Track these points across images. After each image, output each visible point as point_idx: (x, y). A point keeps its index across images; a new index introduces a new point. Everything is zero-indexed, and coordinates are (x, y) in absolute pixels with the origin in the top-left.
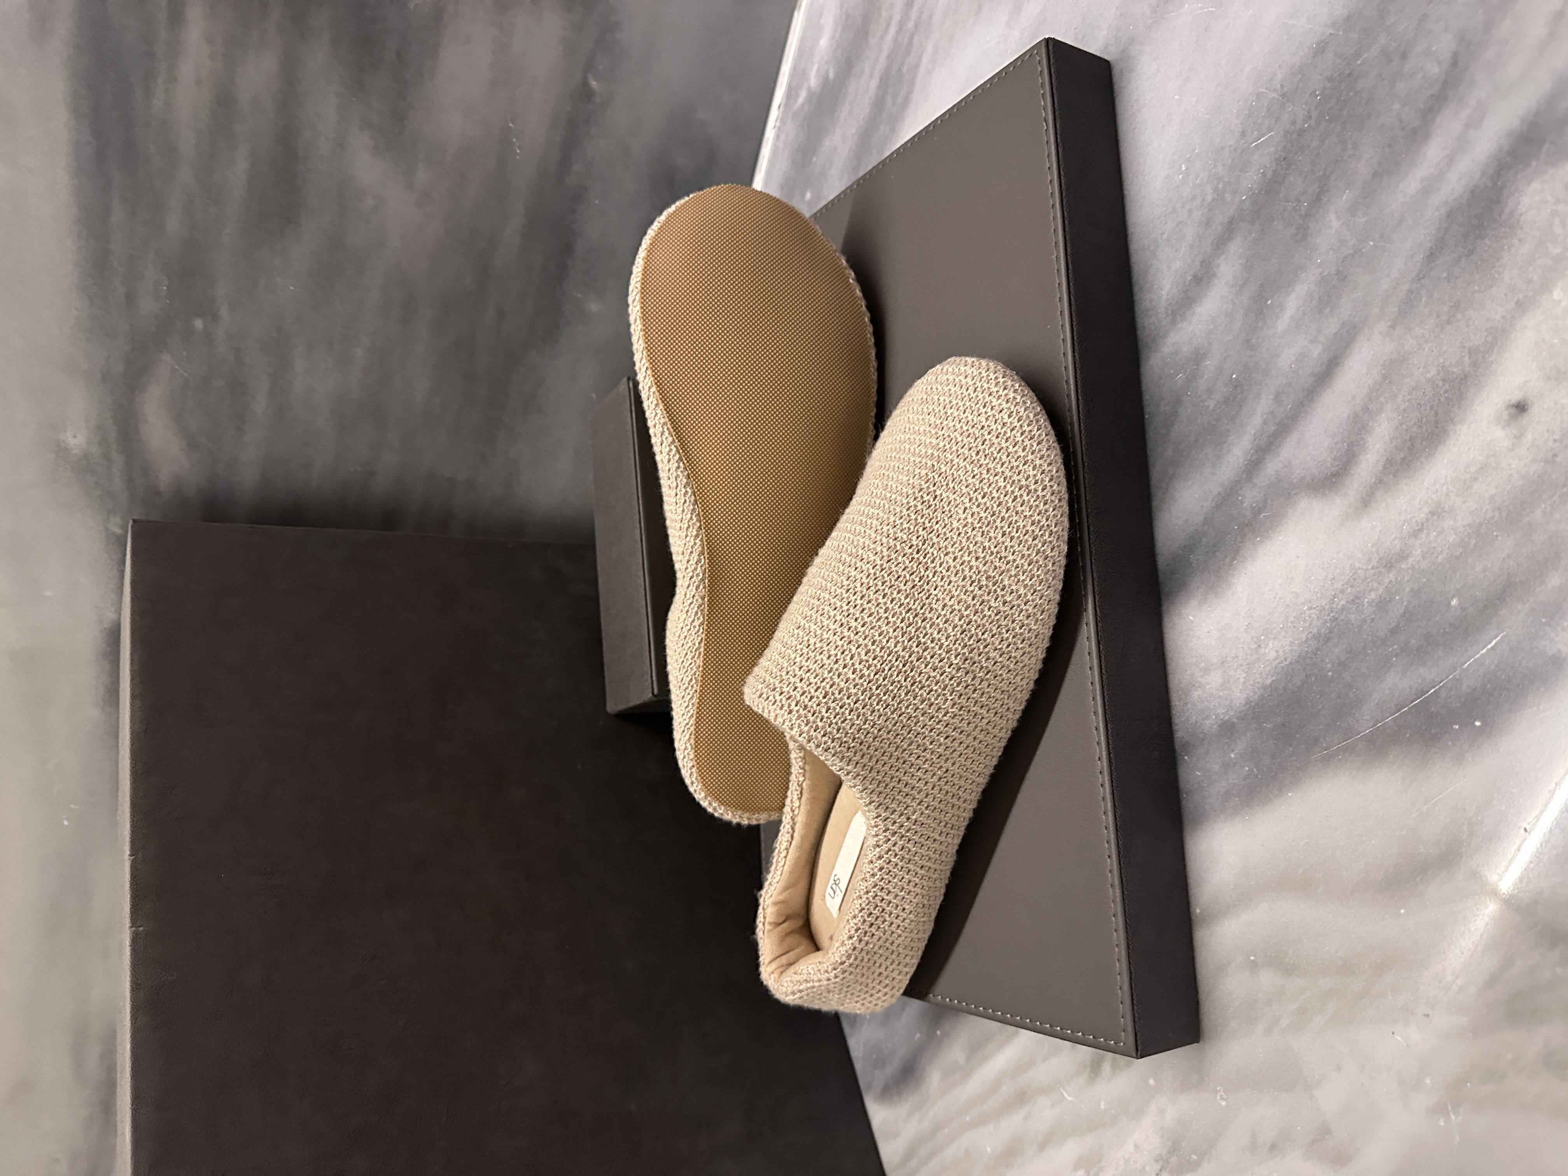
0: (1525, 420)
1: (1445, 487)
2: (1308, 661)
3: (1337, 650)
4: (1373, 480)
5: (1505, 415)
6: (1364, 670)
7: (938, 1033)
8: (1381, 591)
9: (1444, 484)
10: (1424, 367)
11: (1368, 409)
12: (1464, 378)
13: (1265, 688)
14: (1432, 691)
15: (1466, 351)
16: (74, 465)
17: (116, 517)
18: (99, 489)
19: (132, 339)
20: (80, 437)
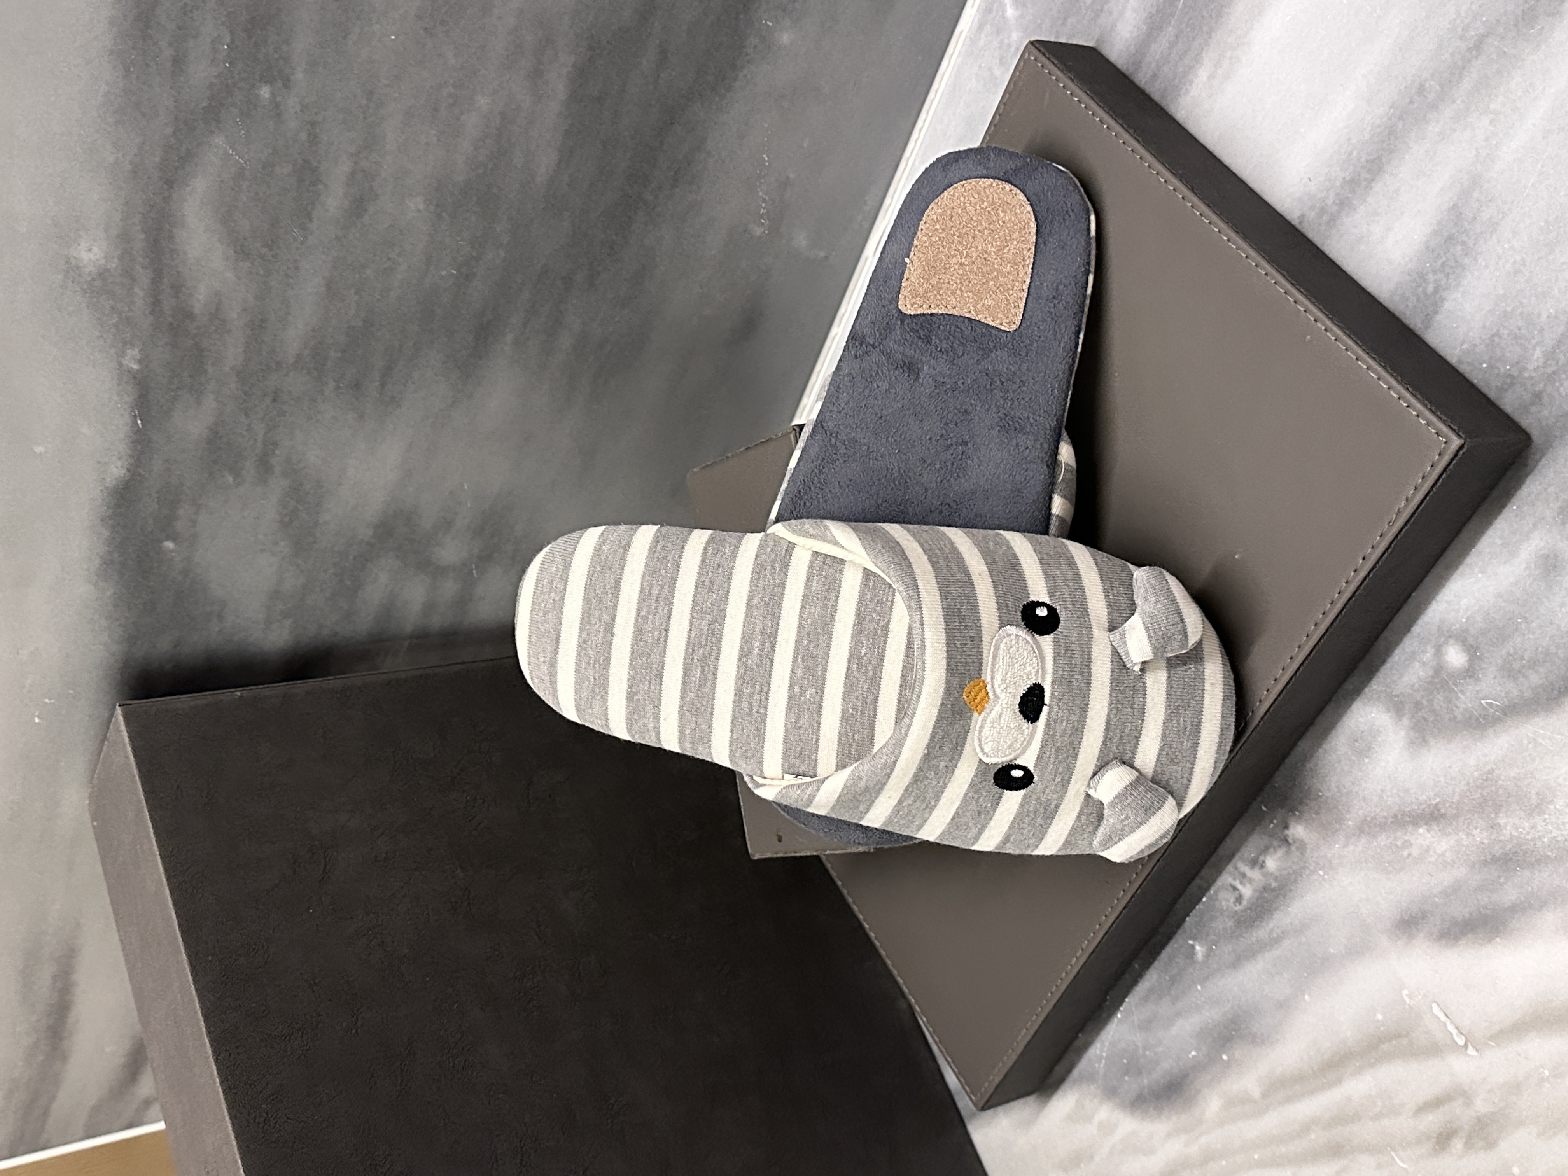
7: (1225, 1057)
16: (85, 287)
17: (134, 350)
18: (115, 316)
19: (176, 118)
20: (95, 249)
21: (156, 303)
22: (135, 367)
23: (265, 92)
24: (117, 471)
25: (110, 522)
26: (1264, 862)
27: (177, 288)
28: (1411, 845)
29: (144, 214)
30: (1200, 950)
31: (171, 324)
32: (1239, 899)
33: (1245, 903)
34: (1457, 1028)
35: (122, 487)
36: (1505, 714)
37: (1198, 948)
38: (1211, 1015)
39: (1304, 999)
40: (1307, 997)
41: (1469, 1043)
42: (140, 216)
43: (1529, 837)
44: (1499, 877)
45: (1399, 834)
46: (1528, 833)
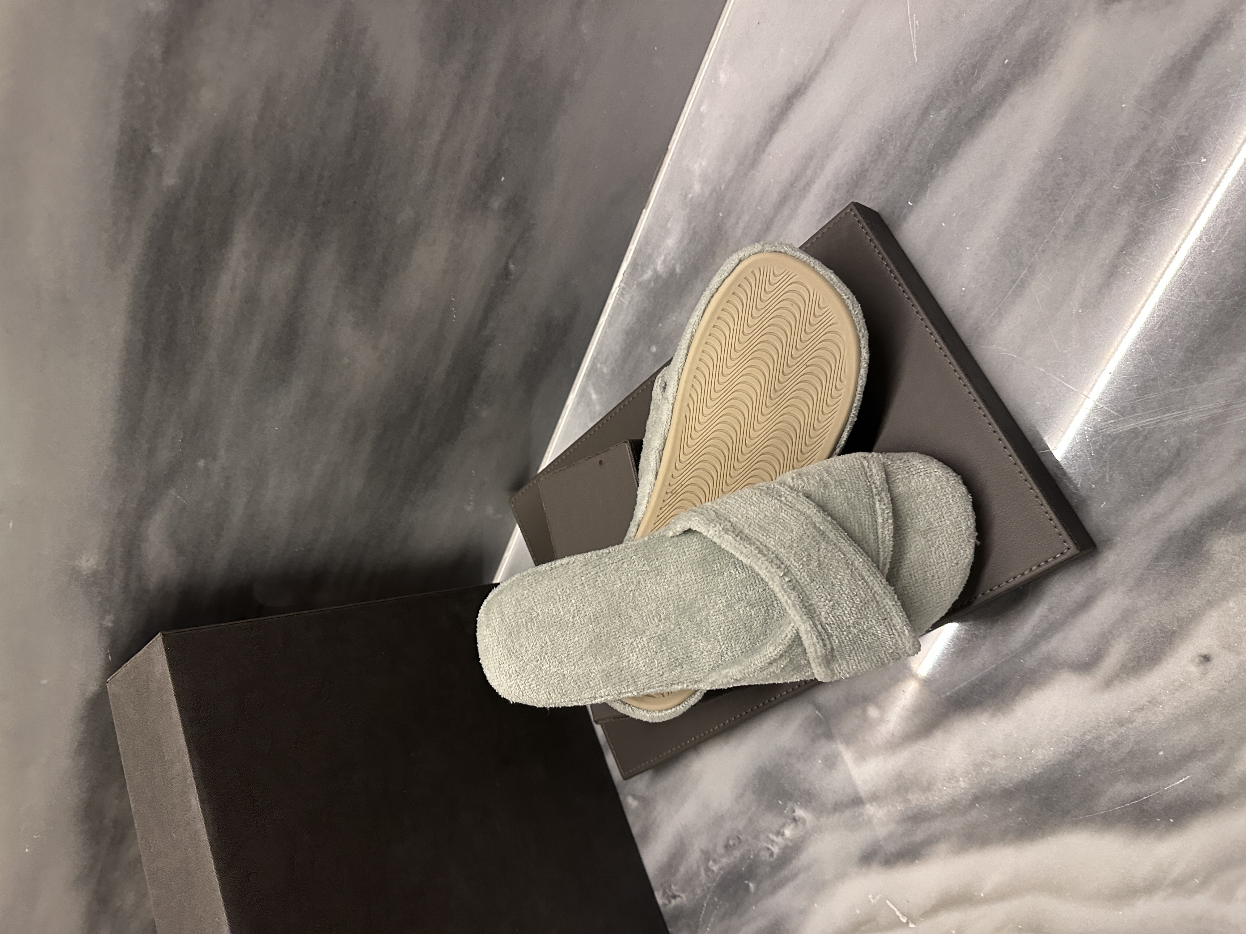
0: (1209, 666)
1: (1159, 690)
2: (1065, 766)
3: (1084, 764)
4: (1114, 674)
5: (1197, 660)
6: (1102, 778)
8: (1115, 736)
9: (1158, 688)
10: (1150, 620)
11: (1112, 633)
12: (1174, 633)
13: (1034, 775)
14: (1145, 798)
15: (1176, 618)
16: (83, 582)
17: (111, 615)
18: (100, 597)
19: (147, 482)
20: (92, 560)
21: (126, 586)
22: (111, 625)
23: (201, 463)
24: (93, 688)
25: (86, 720)
26: (783, 832)
28: (863, 814)
29: (123, 537)
30: (752, 885)
31: (135, 597)
32: (772, 854)
33: (775, 856)
34: (901, 913)
36: (903, 740)
37: (751, 885)
38: (762, 923)
39: (814, 906)
40: (816, 905)
41: (909, 921)
42: (121, 538)
43: (926, 804)
44: (913, 827)
45: (856, 809)
46: (925, 802)
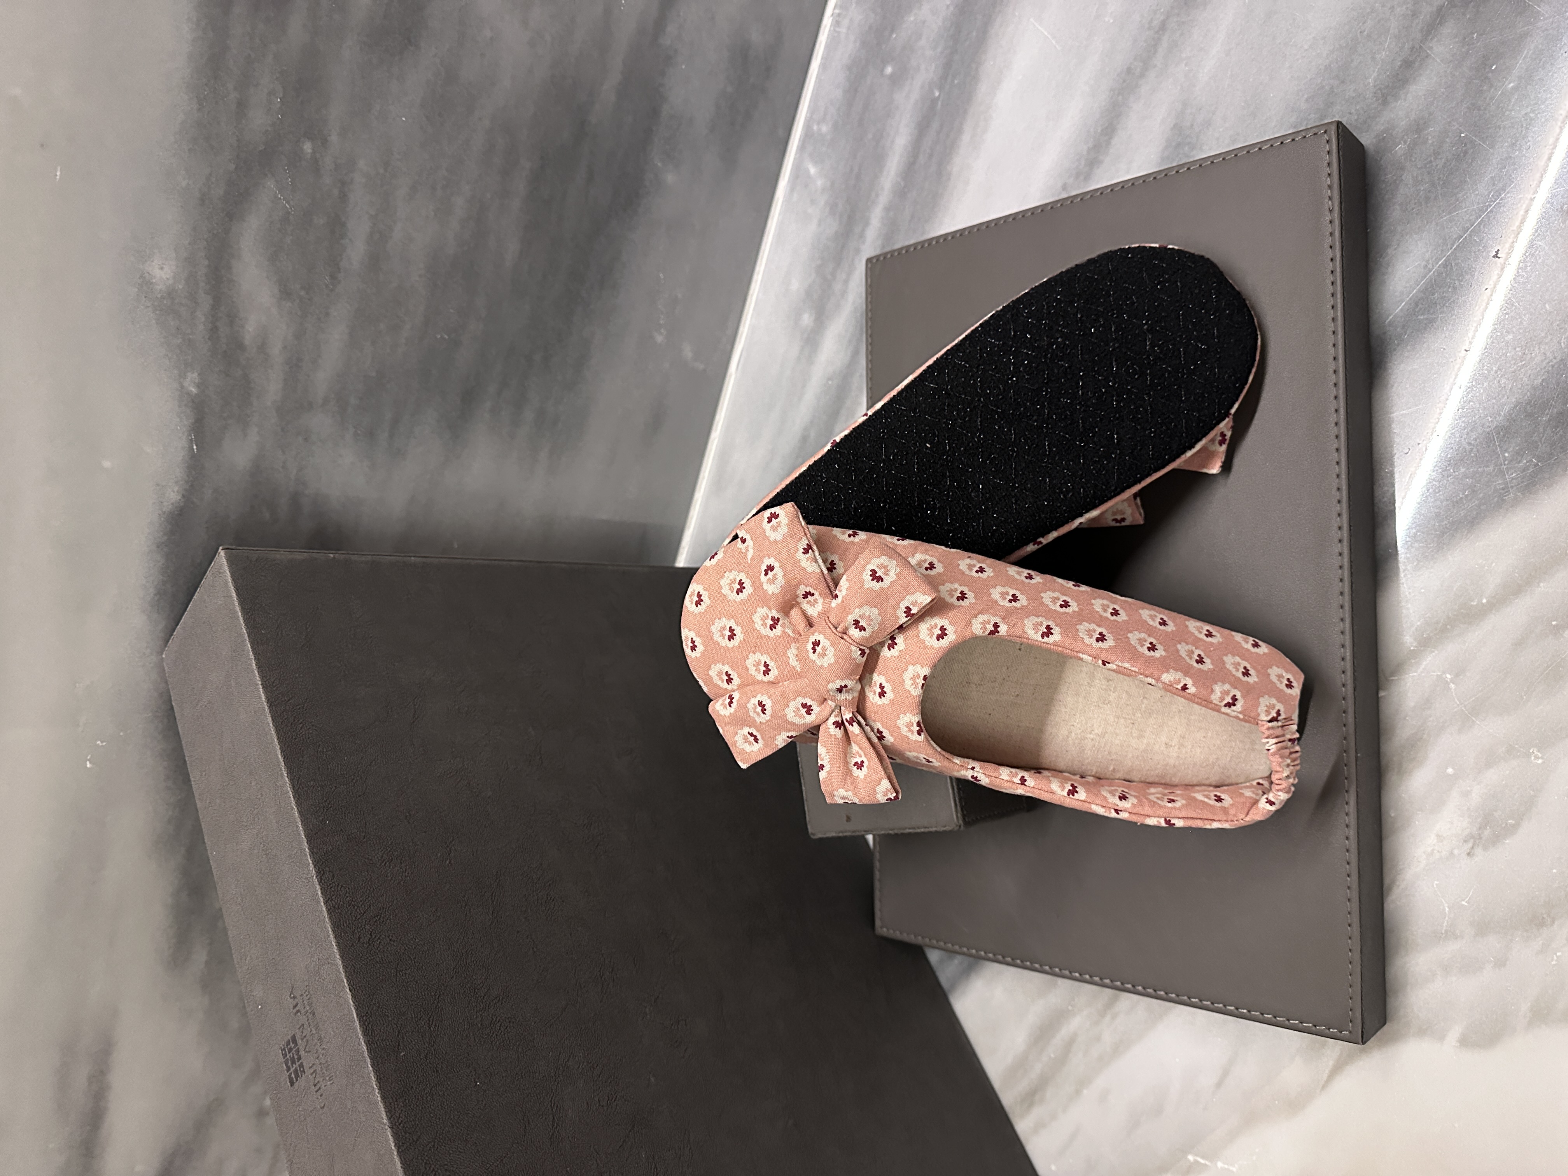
16: (156, 303)
17: (193, 373)
18: (180, 336)
19: (238, 156)
20: (167, 269)
21: (214, 330)
22: (194, 390)
23: (308, 147)
24: (173, 495)
25: (166, 549)
27: (233, 318)
29: (207, 241)
31: (225, 352)
35: (176, 513)
42: (205, 243)
